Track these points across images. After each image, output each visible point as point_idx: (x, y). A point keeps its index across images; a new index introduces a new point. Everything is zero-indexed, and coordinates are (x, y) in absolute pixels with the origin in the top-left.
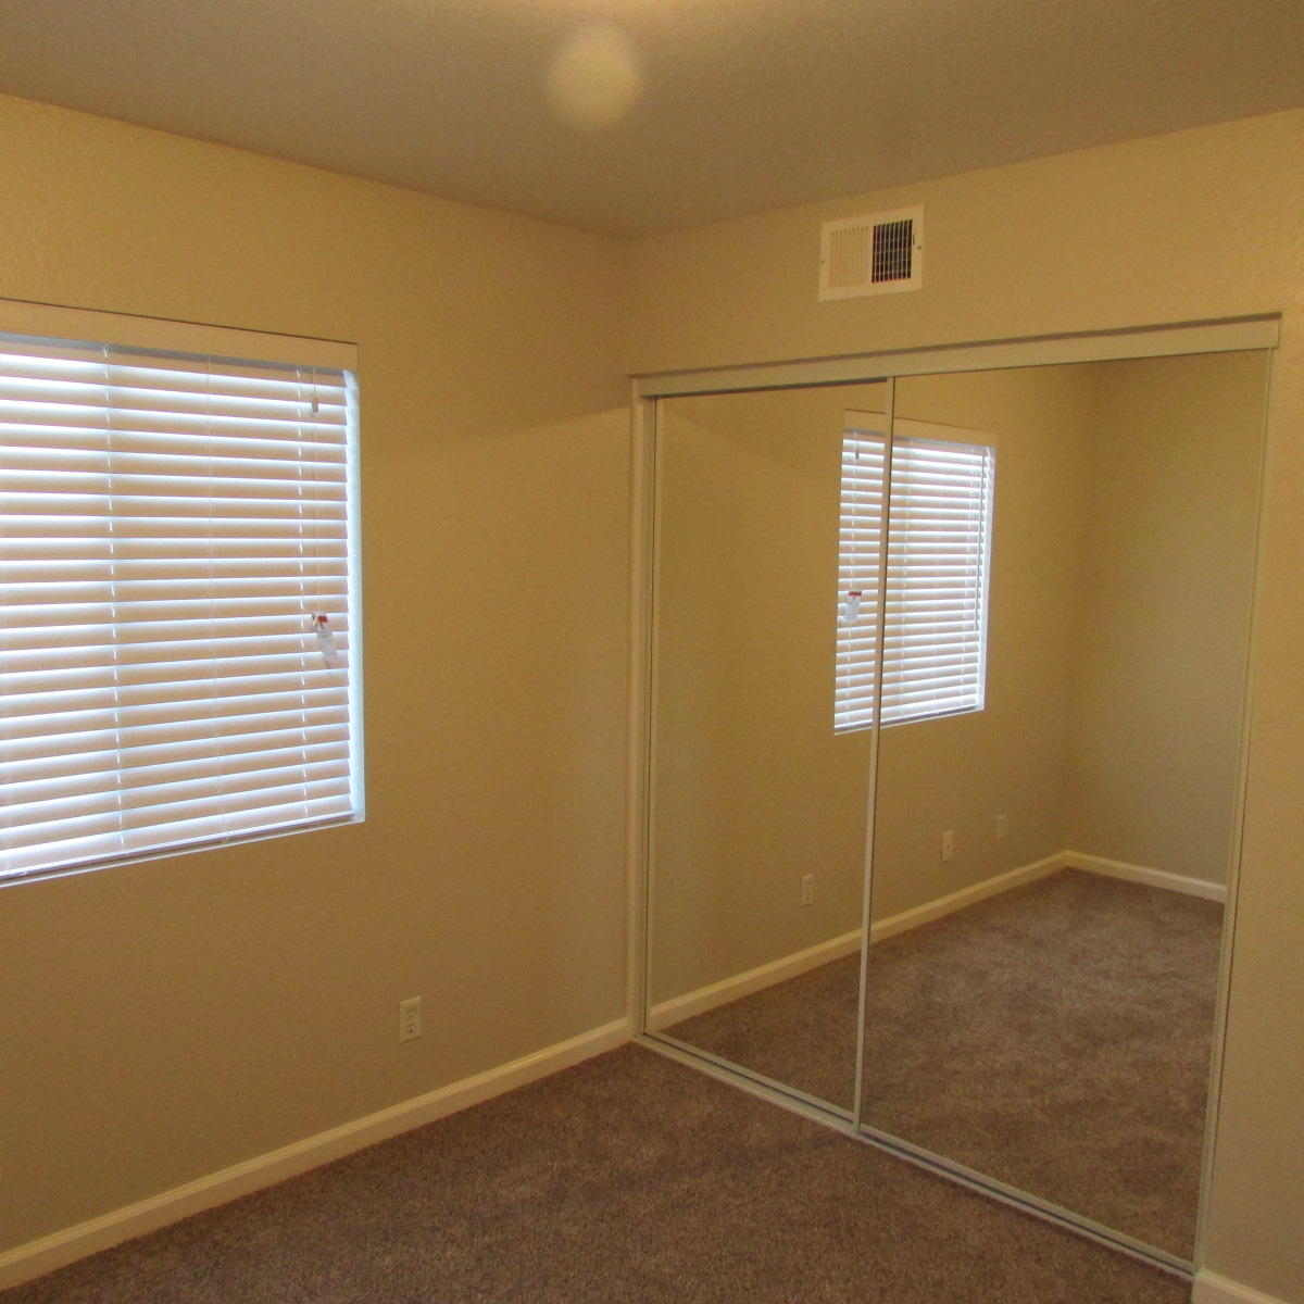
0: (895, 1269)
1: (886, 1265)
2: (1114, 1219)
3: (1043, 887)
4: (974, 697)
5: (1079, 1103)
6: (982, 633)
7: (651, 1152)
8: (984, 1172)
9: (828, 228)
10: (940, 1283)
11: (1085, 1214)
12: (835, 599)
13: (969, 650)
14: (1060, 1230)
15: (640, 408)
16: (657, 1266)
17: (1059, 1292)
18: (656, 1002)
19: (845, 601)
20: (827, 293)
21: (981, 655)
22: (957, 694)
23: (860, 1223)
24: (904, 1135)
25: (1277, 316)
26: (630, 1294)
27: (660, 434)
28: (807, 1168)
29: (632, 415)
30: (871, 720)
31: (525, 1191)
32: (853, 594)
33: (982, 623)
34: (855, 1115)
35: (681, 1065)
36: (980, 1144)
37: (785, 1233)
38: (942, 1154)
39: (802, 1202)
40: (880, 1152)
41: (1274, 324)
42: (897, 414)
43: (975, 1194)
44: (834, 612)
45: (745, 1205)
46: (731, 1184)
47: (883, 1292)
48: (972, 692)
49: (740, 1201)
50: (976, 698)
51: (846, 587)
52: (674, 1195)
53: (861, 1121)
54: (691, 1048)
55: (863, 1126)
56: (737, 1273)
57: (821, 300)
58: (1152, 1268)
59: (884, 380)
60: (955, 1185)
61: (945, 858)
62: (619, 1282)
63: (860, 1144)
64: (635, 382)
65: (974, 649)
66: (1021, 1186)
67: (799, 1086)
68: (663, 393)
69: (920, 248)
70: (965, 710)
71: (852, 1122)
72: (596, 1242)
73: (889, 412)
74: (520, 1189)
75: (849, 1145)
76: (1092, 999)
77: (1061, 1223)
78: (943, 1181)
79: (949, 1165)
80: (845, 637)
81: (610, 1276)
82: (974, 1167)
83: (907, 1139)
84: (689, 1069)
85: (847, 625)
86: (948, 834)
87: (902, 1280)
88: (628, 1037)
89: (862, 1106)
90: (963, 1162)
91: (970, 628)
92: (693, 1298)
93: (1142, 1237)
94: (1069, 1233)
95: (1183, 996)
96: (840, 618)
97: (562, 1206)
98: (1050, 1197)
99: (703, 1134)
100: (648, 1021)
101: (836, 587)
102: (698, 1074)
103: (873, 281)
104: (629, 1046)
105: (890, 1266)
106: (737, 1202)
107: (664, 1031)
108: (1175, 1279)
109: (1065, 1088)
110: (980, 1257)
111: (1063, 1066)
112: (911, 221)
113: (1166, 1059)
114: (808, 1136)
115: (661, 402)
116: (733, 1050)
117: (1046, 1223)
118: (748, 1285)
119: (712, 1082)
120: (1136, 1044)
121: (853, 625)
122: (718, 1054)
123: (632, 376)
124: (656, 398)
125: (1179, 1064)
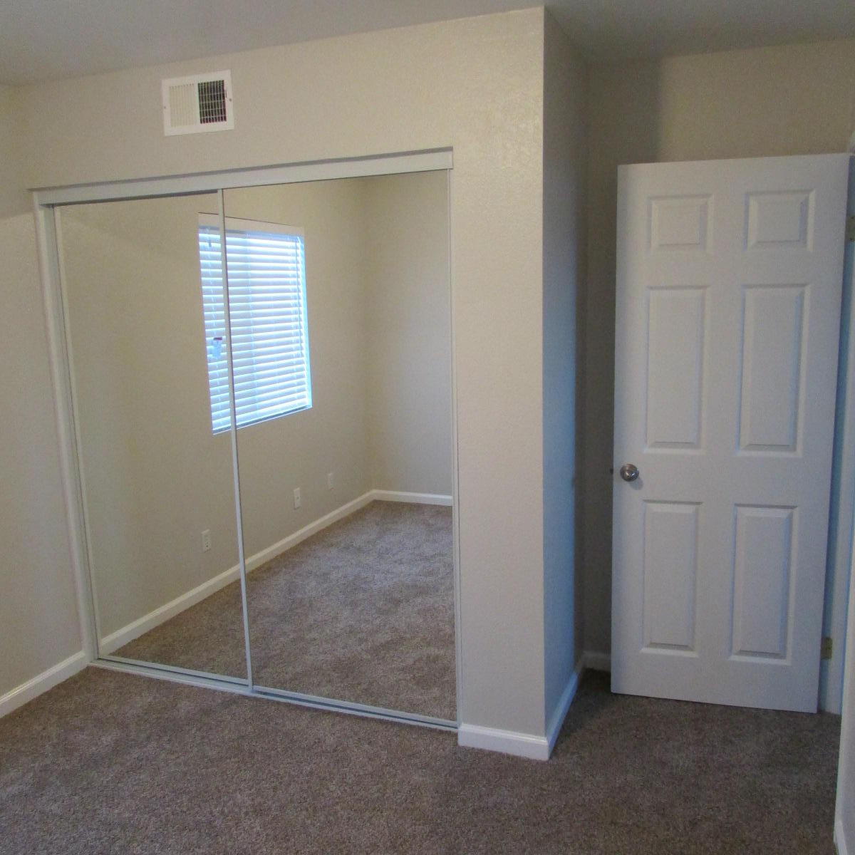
0: (282, 772)
1: (275, 771)
2: (413, 707)
3: (360, 515)
4: (305, 400)
5: (388, 642)
6: (306, 359)
7: (107, 739)
8: (333, 698)
9: (167, 83)
10: (311, 773)
11: (395, 708)
12: (204, 343)
13: (298, 370)
14: (381, 721)
15: (41, 214)
16: (119, 814)
17: (383, 759)
18: (104, 635)
19: (212, 344)
20: (170, 130)
21: (307, 373)
22: (293, 399)
23: (257, 749)
24: (283, 687)
25: (450, 149)
26: (100, 839)
27: (59, 232)
28: (221, 722)
29: (36, 219)
30: (230, 425)
31: (13, 789)
32: (216, 339)
33: (306, 352)
34: (249, 681)
35: (128, 675)
36: (330, 681)
37: (207, 768)
38: (307, 693)
39: (217, 746)
40: (268, 701)
41: (449, 154)
42: (226, 215)
43: (329, 713)
44: (205, 352)
45: (178, 757)
46: (168, 747)
47: (275, 789)
48: (303, 397)
49: (176, 755)
50: (307, 401)
51: (211, 334)
52: (128, 764)
53: (253, 684)
54: (133, 661)
55: (255, 687)
56: (177, 804)
57: (166, 135)
58: (435, 730)
59: (215, 191)
60: (316, 710)
61: (296, 506)
62: (91, 833)
63: (255, 698)
64: (35, 194)
65: (302, 370)
66: (357, 701)
67: (212, 670)
68: (58, 202)
69: (230, 100)
70: (300, 409)
71: (247, 686)
72: (72, 809)
73: (221, 213)
74: (9, 789)
75: (247, 701)
76: (392, 578)
77: (382, 717)
78: (308, 709)
79: (313, 699)
80: (214, 368)
81: (84, 831)
82: (328, 696)
83: (285, 689)
84: (134, 676)
85: (215, 361)
86: (297, 490)
87: (287, 778)
88: (87, 663)
89: (253, 674)
90: (320, 695)
91: (298, 356)
92: (147, 828)
93: (429, 714)
94: (387, 722)
95: (445, 566)
96: (209, 356)
97: (44, 792)
98: (375, 703)
99: (146, 717)
100: (100, 650)
101: (204, 336)
102: (141, 677)
103: (201, 122)
104: (88, 669)
105: (279, 771)
106: (173, 757)
107: (113, 654)
108: (449, 733)
109: (380, 635)
110: (335, 751)
111: (378, 621)
112: (223, 81)
113: (436, 605)
114: (220, 701)
115: (57, 209)
116: (165, 656)
117: (372, 719)
118: (185, 809)
119: (150, 680)
120: (419, 600)
121: (219, 360)
122: (154, 662)
123: (32, 190)
124: (53, 206)
125: (444, 607)
